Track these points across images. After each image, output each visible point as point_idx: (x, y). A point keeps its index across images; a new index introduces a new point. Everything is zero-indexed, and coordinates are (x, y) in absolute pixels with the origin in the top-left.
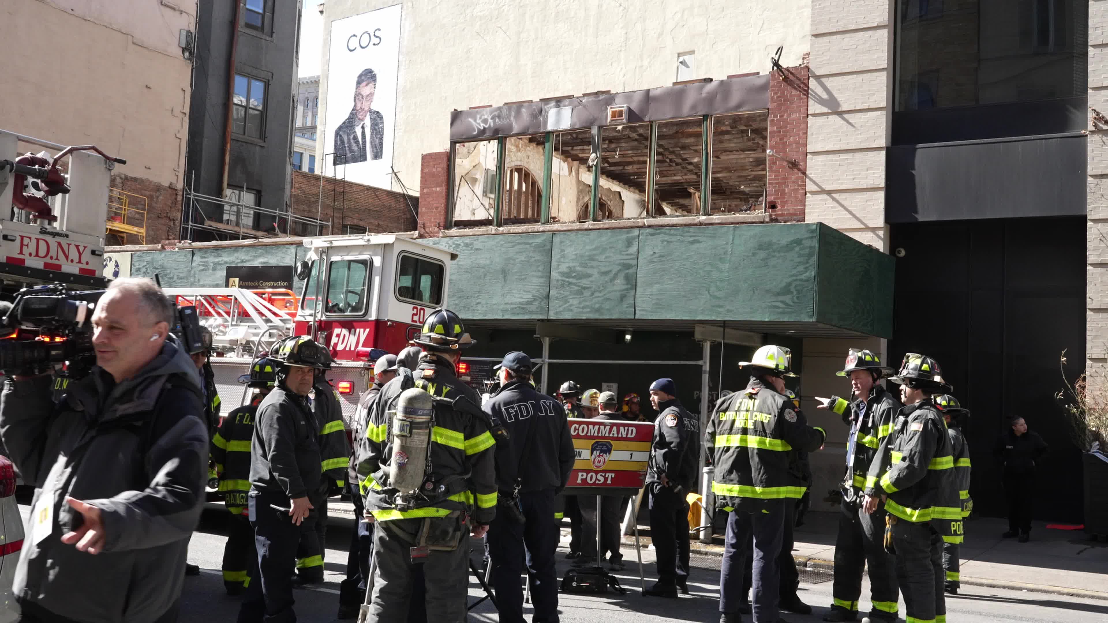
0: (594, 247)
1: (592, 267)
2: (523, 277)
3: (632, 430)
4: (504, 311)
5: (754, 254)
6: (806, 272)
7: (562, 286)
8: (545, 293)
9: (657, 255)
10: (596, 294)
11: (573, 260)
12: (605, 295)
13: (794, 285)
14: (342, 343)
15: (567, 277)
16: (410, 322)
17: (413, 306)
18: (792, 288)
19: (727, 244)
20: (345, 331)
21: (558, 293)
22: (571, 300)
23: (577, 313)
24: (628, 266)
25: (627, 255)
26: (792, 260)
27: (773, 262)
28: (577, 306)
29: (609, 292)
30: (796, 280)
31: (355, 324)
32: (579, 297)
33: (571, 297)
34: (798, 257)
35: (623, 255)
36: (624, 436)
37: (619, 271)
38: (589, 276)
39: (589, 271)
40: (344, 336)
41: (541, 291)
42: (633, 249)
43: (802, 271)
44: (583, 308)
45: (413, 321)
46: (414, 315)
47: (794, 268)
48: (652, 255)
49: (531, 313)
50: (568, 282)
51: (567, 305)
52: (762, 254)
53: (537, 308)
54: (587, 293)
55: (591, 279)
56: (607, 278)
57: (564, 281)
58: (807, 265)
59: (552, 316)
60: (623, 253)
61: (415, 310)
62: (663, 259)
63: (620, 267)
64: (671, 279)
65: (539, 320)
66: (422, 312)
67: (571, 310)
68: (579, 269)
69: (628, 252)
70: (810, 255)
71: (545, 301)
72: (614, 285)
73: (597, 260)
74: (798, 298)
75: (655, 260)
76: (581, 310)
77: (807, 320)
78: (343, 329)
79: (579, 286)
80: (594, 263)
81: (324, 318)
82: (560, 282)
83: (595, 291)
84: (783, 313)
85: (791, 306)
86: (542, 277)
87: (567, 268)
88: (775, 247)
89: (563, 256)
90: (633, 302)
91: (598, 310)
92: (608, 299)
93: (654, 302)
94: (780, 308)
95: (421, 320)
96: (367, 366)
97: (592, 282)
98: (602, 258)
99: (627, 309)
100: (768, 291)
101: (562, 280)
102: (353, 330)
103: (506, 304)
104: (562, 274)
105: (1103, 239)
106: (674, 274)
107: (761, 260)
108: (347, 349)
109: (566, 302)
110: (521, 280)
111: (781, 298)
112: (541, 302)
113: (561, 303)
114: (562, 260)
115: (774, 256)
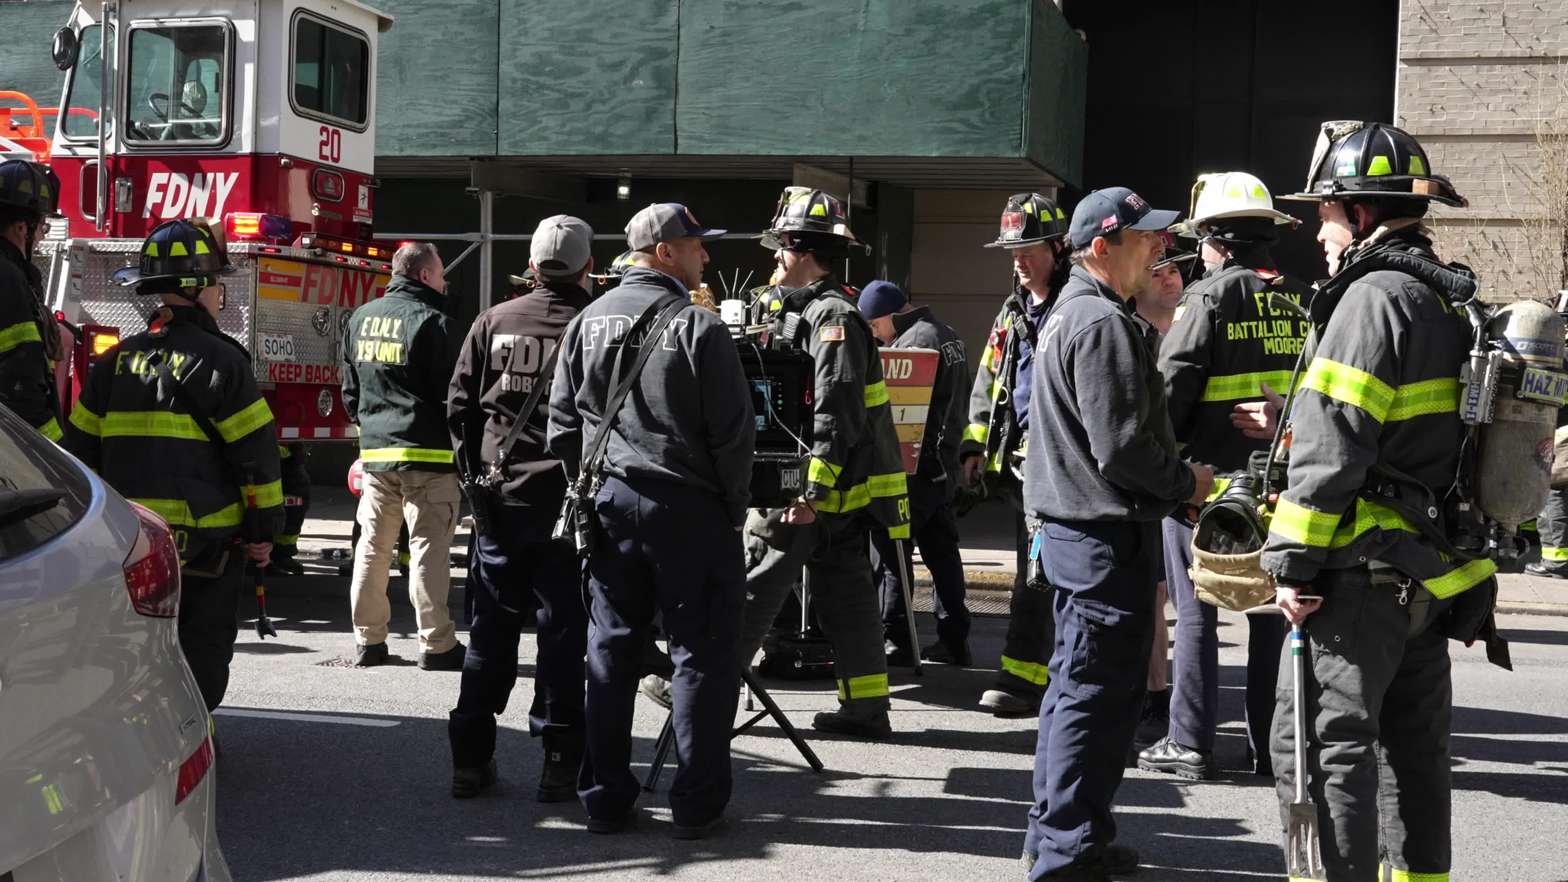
0: (587, 13)
1: (587, 54)
2: (439, 73)
3: (907, 364)
4: (404, 140)
5: (909, 33)
6: (1007, 66)
7: (525, 90)
8: (488, 105)
9: (717, 32)
10: (597, 107)
11: (544, 39)
12: (613, 109)
13: (984, 90)
14: (174, 204)
15: (534, 74)
16: (315, 158)
17: (321, 125)
18: (982, 98)
19: (855, 12)
20: (177, 179)
21: (516, 106)
22: (544, 119)
23: (558, 143)
24: (660, 54)
25: (656, 30)
26: (982, 44)
27: (945, 47)
28: (558, 129)
29: (623, 103)
30: (989, 81)
31: (201, 163)
32: (560, 112)
33: (544, 112)
34: (993, 38)
35: (649, 31)
36: (895, 377)
37: (641, 63)
38: (581, 71)
39: (581, 62)
40: (178, 188)
41: (481, 101)
42: (670, 20)
43: (1000, 64)
44: (569, 134)
45: (323, 157)
46: (323, 143)
47: (987, 58)
48: (707, 32)
49: (461, 143)
50: (537, 83)
51: (536, 128)
52: (925, 32)
53: (473, 134)
54: (577, 105)
55: (583, 77)
56: (617, 76)
57: (528, 81)
58: (1009, 53)
59: (505, 150)
60: (648, 27)
61: (325, 134)
62: (728, 40)
63: (641, 56)
64: (747, 79)
65: (472, 158)
66: (336, 137)
67: (545, 139)
68: (557, 57)
69: (660, 26)
70: (1015, 35)
71: (490, 120)
72: (631, 90)
73: (596, 41)
74: (992, 114)
75: (714, 41)
76: (565, 138)
77: (1010, 154)
78: (174, 175)
79: (559, 91)
80: (590, 47)
81: (123, 150)
82: (519, 85)
83: (592, 102)
84: (965, 142)
85: (978, 128)
86: (482, 74)
87: (532, 55)
88: (948, 18)
89: (525, 33)
90: (672, 122)
91: (601, 138)
92: (619, 117)
93: (714, 122)
94: (957, 132)
95: (335, 155)
96: (256, 251)
97: (586, 83)
98: (605, 36)
99: (659, 137)
100: (936, 101)
101: (523, 80)
102: (198, 176)
103: (405, 126)
104: (520, 66)
105: (1425, 17)
106: (753, 68)
107: (923, 43)
108: (188, 215)
109: (535, 122)
110: (436, 78)
111: (961, 114)
112: (481, 122)
113: (524, 124)
114: (523, 40)
115: (948, 37)
